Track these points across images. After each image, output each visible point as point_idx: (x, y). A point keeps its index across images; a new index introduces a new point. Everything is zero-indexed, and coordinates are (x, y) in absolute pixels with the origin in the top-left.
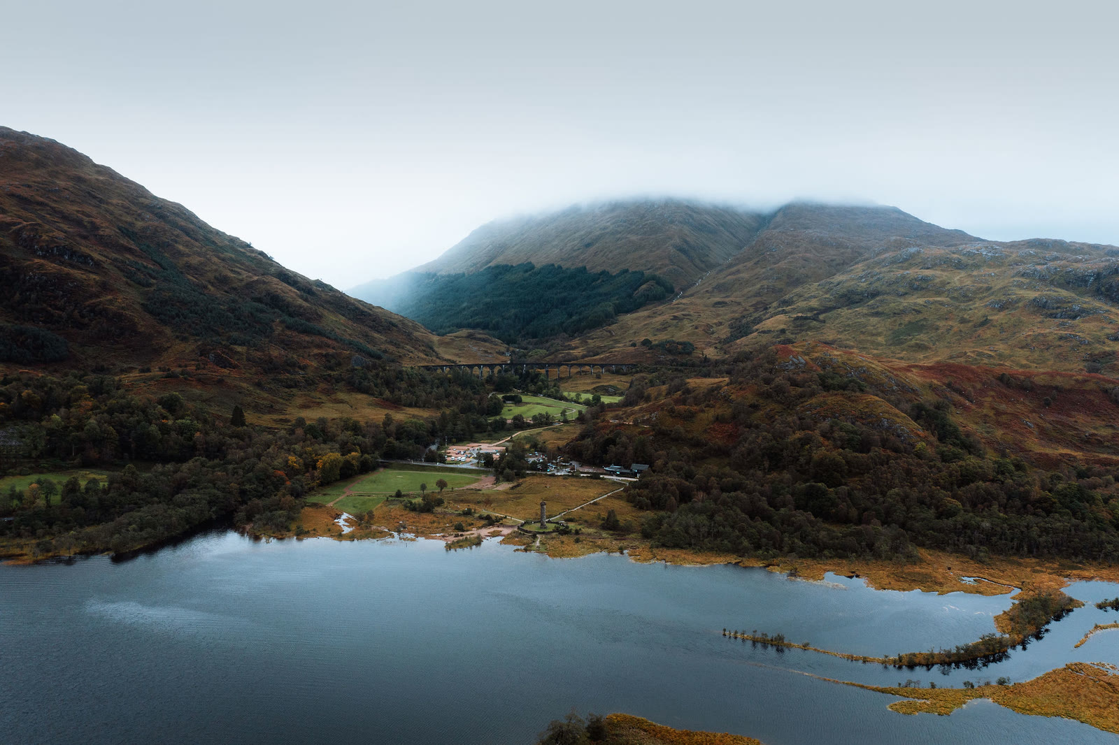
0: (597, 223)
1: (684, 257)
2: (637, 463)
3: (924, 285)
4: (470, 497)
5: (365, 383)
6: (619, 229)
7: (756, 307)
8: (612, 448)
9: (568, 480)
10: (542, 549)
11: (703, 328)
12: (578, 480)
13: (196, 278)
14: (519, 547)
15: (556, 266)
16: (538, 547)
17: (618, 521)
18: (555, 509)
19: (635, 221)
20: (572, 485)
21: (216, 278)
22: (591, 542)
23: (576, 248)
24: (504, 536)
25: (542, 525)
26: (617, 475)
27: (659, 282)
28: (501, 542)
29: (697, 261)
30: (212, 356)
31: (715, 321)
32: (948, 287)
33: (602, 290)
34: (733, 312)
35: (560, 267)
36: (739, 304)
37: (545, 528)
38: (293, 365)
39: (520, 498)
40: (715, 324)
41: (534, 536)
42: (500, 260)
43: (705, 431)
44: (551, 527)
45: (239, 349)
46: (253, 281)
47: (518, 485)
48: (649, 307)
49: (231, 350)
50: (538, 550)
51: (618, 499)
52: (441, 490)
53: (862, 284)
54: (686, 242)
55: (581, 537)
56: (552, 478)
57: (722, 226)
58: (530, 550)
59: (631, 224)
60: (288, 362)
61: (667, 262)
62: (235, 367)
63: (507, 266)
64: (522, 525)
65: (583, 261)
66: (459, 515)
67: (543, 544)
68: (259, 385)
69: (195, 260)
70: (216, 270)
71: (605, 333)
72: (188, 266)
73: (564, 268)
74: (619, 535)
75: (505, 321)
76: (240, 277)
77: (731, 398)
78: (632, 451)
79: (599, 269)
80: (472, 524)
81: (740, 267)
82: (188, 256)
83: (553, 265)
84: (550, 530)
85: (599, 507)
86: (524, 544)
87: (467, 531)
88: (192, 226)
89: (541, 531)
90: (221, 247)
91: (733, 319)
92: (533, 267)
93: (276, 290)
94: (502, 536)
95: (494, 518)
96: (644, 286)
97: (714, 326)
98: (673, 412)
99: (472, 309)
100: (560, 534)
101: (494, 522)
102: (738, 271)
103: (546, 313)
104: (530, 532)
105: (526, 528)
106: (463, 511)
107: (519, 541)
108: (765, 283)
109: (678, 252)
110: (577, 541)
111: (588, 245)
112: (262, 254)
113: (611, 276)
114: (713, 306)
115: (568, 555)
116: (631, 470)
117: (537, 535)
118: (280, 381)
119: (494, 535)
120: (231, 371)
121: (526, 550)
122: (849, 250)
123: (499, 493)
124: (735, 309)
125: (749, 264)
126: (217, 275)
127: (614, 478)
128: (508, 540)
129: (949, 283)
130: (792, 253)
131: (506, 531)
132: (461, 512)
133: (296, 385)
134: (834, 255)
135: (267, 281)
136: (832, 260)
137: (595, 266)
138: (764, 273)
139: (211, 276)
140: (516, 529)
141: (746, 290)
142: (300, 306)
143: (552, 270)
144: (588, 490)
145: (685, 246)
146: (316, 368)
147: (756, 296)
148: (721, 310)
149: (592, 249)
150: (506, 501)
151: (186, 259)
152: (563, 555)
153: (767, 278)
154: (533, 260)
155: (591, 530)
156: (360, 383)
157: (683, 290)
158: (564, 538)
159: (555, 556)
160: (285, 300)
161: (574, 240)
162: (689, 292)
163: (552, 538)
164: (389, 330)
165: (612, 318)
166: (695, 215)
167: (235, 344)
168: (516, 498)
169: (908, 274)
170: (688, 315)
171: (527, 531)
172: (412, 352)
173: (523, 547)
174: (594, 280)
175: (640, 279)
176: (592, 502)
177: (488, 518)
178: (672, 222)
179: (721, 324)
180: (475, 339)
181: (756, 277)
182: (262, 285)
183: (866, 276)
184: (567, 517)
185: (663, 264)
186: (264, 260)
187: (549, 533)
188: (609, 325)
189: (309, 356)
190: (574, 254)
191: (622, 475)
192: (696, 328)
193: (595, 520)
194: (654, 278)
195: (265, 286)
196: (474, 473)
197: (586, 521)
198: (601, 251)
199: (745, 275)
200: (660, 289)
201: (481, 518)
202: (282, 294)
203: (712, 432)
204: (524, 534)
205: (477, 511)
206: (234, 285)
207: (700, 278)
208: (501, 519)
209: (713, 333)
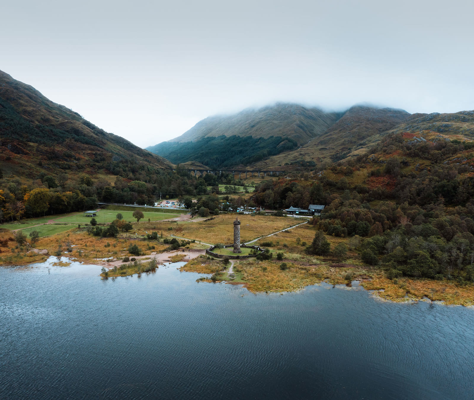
0: (257, 116)
1: (301, 130)
2: (314, 204)
3: (447, 129)
4: (163, 226)
5: (118, 169)
6: (268, 118)
7: (343, 150)
8: (290, 194)
9: (256, 217)
10: (237, 279)
11: (316, 159)
12: (264, 217)
13: (29, 118)
14: (205, 276)
15: (237, 136)
16: (231, 276)
17: (329, 244)
18: (247, 235)
19: (276, 114)
20: (260, 219)
21: (42, 119)
22: (302, 269)
23: (247, 128)
24: (187, 261)
25: (235, 249)
26: (297, 214)
27: (289, 141)
28: (182, 269)
29: (308, 133)
30: (9, 146)
31: (322, 156)
32: (461, 129)
33: (260, 146)
34: (331, 152)
35: (239, 136)
36: (333, 149)
37: (240, 252)
38: (70, 156)
39: (211, 227)
40: (322, 157)
41: (226, 261)
42: (210, 135)
43: (364, 182)
44: (246, 252)
45: (32, 144)
46: (65, 122)
47: (211, 219)
48: (285, 152)
49: (26, 144)
50: (232, 281)
51: (307, 229)
52: (138, 221)
53: (408, 131)
54: (302, 123)
55: (289, 264)
56: (242, 215)
57: (320, 117)
58: (221, 280)
59: (274, 116)
60: (66, 154)
61: (293, 132)
62: (26, 154)
63: (213, 137)
64: (212, 249)
65: (250, 134)
66: (144, 239)
67: (238, 271)
68: (40, 165)
69: (30, 109)
70: (42, 115)
71: (263, 163)
72: (24, 111)
73: (241, 137)
74: (333, 261)
75: (211, 161)
76: (57, 120)
77: (380, 160)
78: (308, 196)
79: (258, 137)
80: (154, 248)
81: (332, 133)
82: (26, 106)
83: (235, 136)
84: (245, 255)
85: (292, 234)
86: (212, 272)
87: (144, 255)
88: (34, 95)
89: (235, 255)
90: (51, 107)
91: (331, 155)
92: (226, 137)
93: (77, 127)
94: (185, 261)
95: (180, 243)
96: (282, 143)
97: (322, 158)
98: (336, 170)
99: (195, 156)
100: (258, 259)
101: (179, 246)
102: (331, 135)
103: (232, 157)
104: (221, 256)
105: (216, 252)
106: (148, 236)
107: (206, 268)
108: (347, 139)
109: (298, 127)
110: (283, 268)
111: (253, 126)
112: (76, 114)
113: (265, 139)
114: (320, 150)
115: (277, 287)
116: (309, 210)
117: (230, 261)
118: (59, 165)
119: (174, 260)
120: (22, 156)
121: (214, 280)
122: (388, 124)
123: (193, 223)
124: (332, 151)
125: (336, 131)
126: (43, 117)
127: (295, 216)
128: (191, 266)
129: (461, 128)
130: (359, 125)
131: (191, 256)
132: (146, 237)
133: (70, 168)
134: (381, 126)
135: (73, 122)
136: (381, 128)
137: (256, 135)
138: (345, 134)
139: (39, 117)
140: (204, 254)
141: (336, 143)
142: (92, 136)
143: (234, 138)
144: (275, 223)
145: (302, 125)
146: (87, 160)
147: (342, 145)
148: (324, 152)
149: (255, 128)
150: (198, 229)
151: (24, 107)
152: (269, 288)
153: (347, 137)
154: (226, 135)
155: (296, 255)
156: (114, 169)
157: (302, 145)
158: (265, 264)
159: (258, 289)
160: (83, 133)
161: (246, 124)
162: (305, 146)
163: (249, 264)
164: (147, 156)
165: (266, 156)
166: (306, 111)
167: (31, 141)
168: (209, 227)
169: (436, 124)
170: (308, 153)
171: (216, 256)
172: (158, 166)
173: (210, 276)
174: (256, 142)
175: (279, 140)
176: (284, 230)
177: (174, 241)
178: (295, 114)
179: (325, 157)
180: (195, 165)
181: (341, 136)
182: (69, 124)
183: (409, 127)
184: (262, 242)
185: (291, 133)
186: (77, 116)
187: (244, 258)
188: (265, 160)
189: (84, 154)
190: (246, 131)
191: (301, 213)
192: (313, 159)
193: (295, 245)
194: (287, 139)
195: (72, 124)
196: (176, 212)
197: (285, 246)
198: (259, 129)
199: (335, 136)
200: (290, 144)
201: (166, 242)
202: (81, 129)
203: (371, 183)
204: (213, 259)
205: (163, 236)
206: (52, 123)
207: (309, 140)
208: (189, 243)
209: (322, 161)
